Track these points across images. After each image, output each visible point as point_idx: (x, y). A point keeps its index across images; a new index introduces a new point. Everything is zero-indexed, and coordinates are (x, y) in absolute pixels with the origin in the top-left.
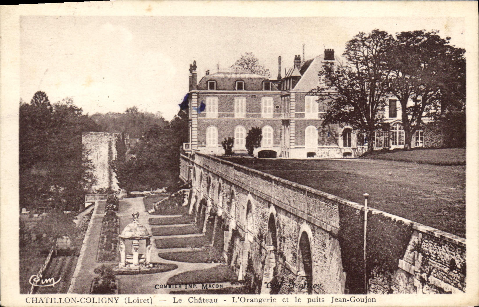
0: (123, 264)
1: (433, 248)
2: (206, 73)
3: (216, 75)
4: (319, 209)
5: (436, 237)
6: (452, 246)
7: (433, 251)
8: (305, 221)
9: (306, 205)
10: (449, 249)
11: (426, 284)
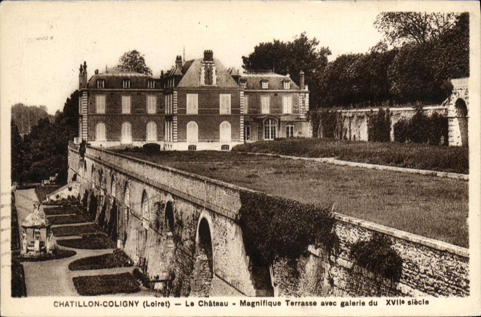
0: (25, 251)
1: (341, 231)
2: (95, 73)
3: (105, 75)
4: (219, 197)
5: (344, 222)
6: (361, 230)
7: (341, 235)
8: (205, 209)
9: (206, 194)
10: (359, 233)
11: (334, 266)
